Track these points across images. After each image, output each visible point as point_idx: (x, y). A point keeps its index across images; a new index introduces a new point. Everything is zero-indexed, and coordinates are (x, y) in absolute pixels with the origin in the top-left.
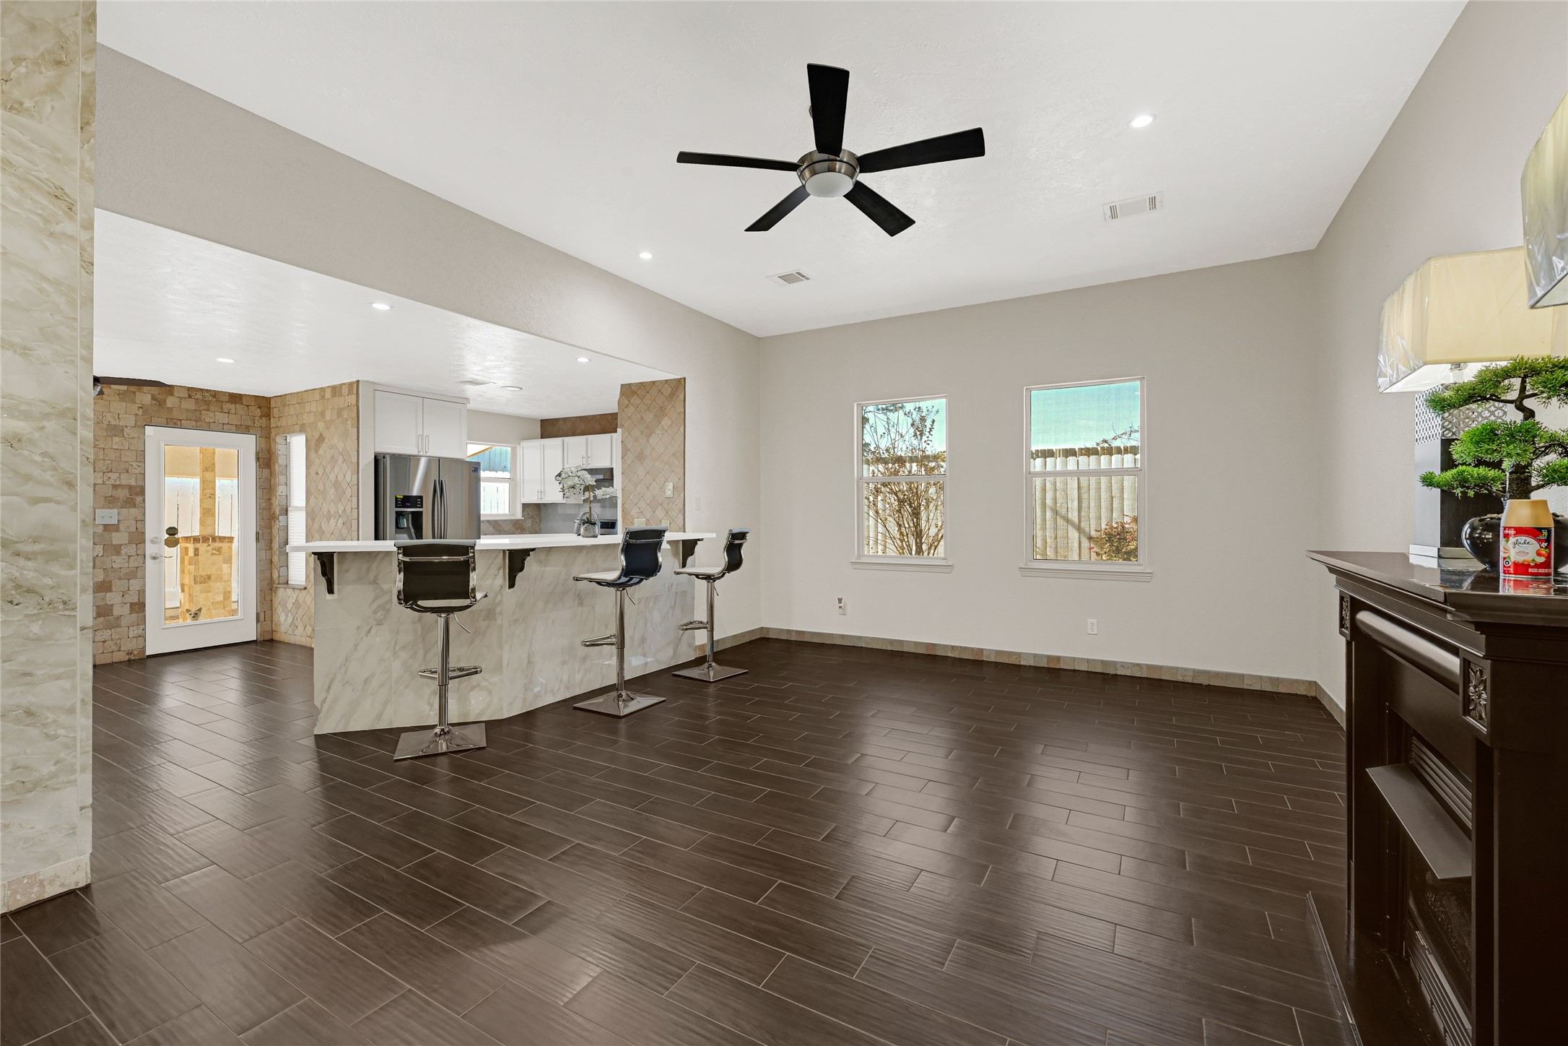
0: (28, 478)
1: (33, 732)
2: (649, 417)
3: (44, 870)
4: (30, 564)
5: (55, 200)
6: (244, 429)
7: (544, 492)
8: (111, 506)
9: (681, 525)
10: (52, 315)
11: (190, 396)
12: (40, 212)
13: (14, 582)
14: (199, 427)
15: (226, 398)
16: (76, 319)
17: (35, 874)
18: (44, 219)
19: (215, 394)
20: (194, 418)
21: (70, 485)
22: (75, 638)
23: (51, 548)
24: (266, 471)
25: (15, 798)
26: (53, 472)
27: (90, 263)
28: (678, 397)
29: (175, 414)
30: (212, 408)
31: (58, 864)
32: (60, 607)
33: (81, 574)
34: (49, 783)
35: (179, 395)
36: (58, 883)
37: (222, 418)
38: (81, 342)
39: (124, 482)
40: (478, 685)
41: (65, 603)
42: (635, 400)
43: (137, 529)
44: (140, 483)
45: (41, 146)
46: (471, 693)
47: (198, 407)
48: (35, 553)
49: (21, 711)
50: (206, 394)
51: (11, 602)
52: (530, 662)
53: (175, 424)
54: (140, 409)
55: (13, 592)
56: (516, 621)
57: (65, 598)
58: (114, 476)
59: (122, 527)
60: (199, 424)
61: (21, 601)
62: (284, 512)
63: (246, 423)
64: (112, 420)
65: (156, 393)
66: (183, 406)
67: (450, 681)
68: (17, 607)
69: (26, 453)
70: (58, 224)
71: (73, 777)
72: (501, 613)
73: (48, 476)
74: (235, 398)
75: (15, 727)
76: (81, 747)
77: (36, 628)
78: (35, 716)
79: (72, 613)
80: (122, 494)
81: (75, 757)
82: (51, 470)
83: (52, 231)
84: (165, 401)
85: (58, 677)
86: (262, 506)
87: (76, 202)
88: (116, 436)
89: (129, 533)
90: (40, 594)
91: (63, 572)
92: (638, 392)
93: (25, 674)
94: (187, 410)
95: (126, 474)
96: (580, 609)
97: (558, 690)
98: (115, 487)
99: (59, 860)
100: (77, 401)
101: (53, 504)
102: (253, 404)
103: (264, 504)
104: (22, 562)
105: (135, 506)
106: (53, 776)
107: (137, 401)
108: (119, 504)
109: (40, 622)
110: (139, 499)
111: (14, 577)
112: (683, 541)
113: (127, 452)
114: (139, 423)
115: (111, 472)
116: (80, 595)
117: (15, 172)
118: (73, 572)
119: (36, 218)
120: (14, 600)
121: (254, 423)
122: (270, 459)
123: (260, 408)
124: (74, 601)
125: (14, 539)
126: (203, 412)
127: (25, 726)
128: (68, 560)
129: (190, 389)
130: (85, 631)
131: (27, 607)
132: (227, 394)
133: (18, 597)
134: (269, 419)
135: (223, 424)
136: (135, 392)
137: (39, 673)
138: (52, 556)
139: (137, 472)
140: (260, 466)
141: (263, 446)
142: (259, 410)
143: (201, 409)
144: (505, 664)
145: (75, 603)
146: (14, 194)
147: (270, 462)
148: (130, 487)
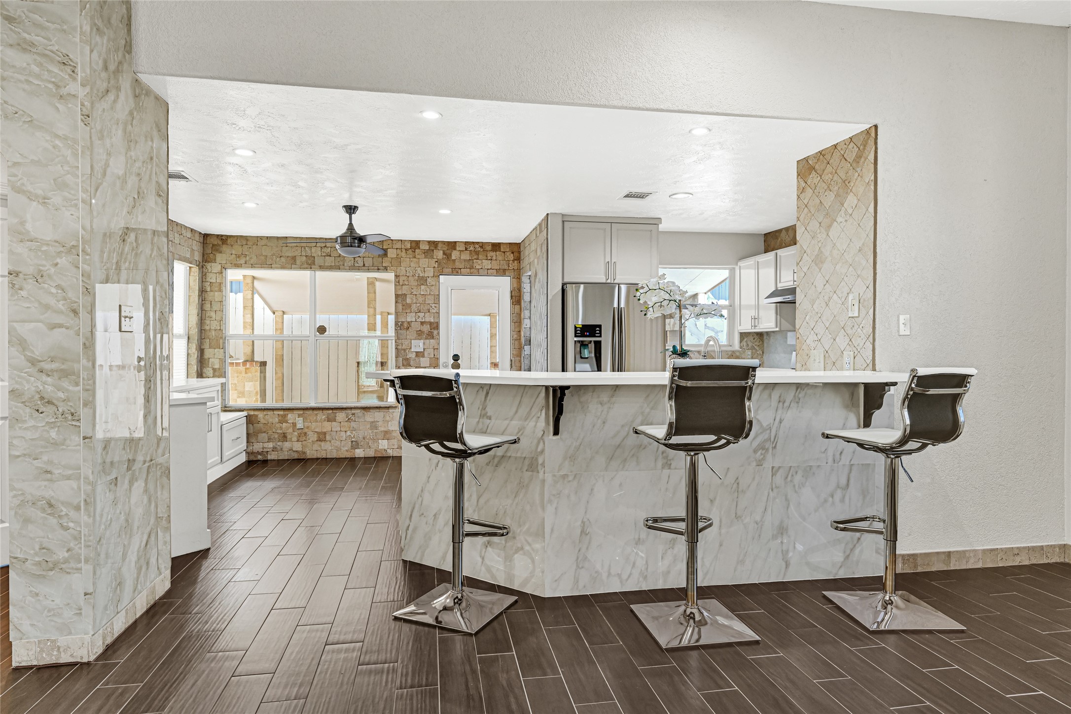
0: (47, 307)
1: (53, 521)
2: (829, 199)
3: (61, 638)
4: (49, 379)
5: (63, 67)
6: (501, 272)
7: (758, 318)
8: (420, 337)
9: (869, 361)
10: (62, 166)
11: (466, 249)
12: (53, 80)
13: (39, 394)
14: (472, 273)
15: (489, 248)
16: (78, 167)
17: (55, 640)
18: (56, 85)
19: (482, 245)
20: (468, 266)
21: (75, 312)
22: (80, 445)
23: (63, 367)
24: (517, 307)
25: (40, 573)
26: (64, 302)
27: (87, 116)
28: (866, 158)
29: (458, 265)
30: (480, 257)
31: (70, 637)
32: (70, 418)
33: (83, 390)
34: (63, 566)
35: (459, 249)
36: (69, 654)
37: (487, 264)
38: (82, 187)
39: (427, 320)
40: (522, 548)
41: (72, 415)
42: (813, 178)
43: (434, 355)
44: (436, 321)
45: (54, 23)
46: (516, 556)
47: (472, 257)
48: (52, 371)
49: (45, 501)
50: (477, 246)
51: (38, 410)
52: (583, 532)
53: (457, 272)
54: (437, 263)
55: (39, 402)
56: (564, 477)
57: (73, 411)
58: (421, 315)
59: (426, 355)
60: (472, 271)
61: (44, 411)
62: (528, 342)
63: (503, 268)
64: (420, 273)
65: (445, 249)
66: (462, 258)
67: (467, 540)
68: (41, 415)
69: (46, 286)
70: (65, 87)
71: (79, 566)
72: (543, 465)
73: (61, 305)
74: (496, 247)
75: (41, 514)
76: (85, 541)
77: (53, 434)
78: (54, 507)
79: (77, 424)
80: (426, 328)
81: (80, 548)
82: (62, 300)
83: (61, 94)
84: (451, 255)
85: (68, 478)
86: (514, 337)
87: (77, 64)
88: (422, 284)
89: (430, 358)
90: (56, 405)
91: (71, 388)
92: (817, 167)
93: (47, 472)
94: (465, 260)
95: (428, 313)
96: (666, 472)
97: (629, 576)
98: (422, 323)
99: (70, 633)
100: (79, 238)
101: (64, 329)
102: (508, 250)
103: (516, 336)
104: (44, 378)
105: (433, 338)
106: (66, 561)
107: (435, 257)
108: (424, 336)
109: (56, 429)
110: (435, 332)
111: (39, 390)
112: (866, 385)
113: (429, 297)
114: (436, 274)
115: (420, 312)
116: (83, 408)
117: (38, 51)
118: (77, 389)
119: (50, 86)
120: (39, 409)
121: (509, 267)
122: (520, 296)
123: (513, 253)
124: (78, 413)
125: (39, 358)
126: (474, 261)
127: (47, 514)
128: (75, 377)
129: (466, 243)
130: (86, 440)
131: (48, 416)
132: (490, 244)
133: (42, 406)
134: (520, 262)
135: (488, 269)
136: (433, 250)
137: (56, 472)
138: (65, 374)
139: (435, 311)
140: (513, 303)
141: (515, 285)
142: (512, 255)
143: (473, 258)
144: (547, 530)
145: (79, 416)
146: (36, 69)
147: (520, 299)
148: (431, 323)
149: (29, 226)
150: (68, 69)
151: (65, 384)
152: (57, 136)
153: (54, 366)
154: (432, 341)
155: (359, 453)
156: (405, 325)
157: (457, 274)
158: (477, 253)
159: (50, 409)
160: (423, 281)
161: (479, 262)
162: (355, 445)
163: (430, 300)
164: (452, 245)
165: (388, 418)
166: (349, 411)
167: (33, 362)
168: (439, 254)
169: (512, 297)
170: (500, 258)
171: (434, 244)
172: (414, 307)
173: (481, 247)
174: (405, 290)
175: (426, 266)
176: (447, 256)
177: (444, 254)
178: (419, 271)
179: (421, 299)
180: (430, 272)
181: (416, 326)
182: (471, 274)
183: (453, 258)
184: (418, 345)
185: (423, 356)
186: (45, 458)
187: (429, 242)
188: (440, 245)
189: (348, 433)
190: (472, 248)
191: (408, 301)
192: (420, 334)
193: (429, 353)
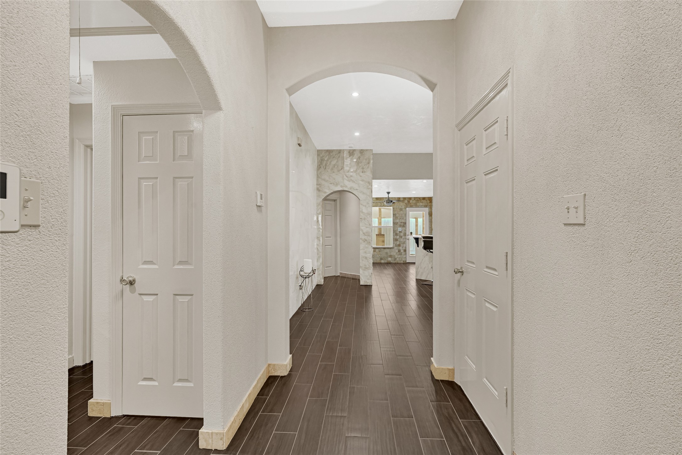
1: (367, 260)
6: (426, 206)
15: (422, 199)
19: (420, 198)
24: (431, 217)
29: (412, 204)
37: (421, 204)
50: (418, 198)
58: (401, 220)
59: (402, 232)
60: (417, 206)
74: (424, 198)
80: (402, 224)
84: (410, 201)
94: (414, 203)
98: (401, 222)
105: (404, 227)
106: (368, 267)
110: (405, 225)
129: (414, 198)
148: (404, 223)
149: (363, 211)
150: (369, 184)
151: (368, 237)
152: (367, 195)
153: (367, 234)
154: (404, 228)
155: (383, 261)
156: (396, 223)
157: (412, 207)
158: (418, 201)
159: (366, 242)
160: (401, 210)
161: (419, 203)
162: (381, 259)
163: (403, 215)
164: (410, 198)
165: (391, 251)
166: (379, 249)
167: (364, 233)
168: (406, 201)
169: (429, 214)
170: (425, 202)
171: (405, 198)
172: (399, 218)
173: (419, 199)
174: (396, 212)
175: (402, 205)
176: (409, 202)
177: (408, 201)
178: (400, 207)
179: (401, 215)
180: (403, 207)
181: (399, 224)
182: (416, 207)
183: (411, 202)
184: (400, 229)
185: (401, 233)
186: (365, 250)
187: (403, 198)
188: (406, 199)
189: (379, 255)
190: (416, 199)
191: (397, 216)
192: (400, 226)
193: (403, 232)
